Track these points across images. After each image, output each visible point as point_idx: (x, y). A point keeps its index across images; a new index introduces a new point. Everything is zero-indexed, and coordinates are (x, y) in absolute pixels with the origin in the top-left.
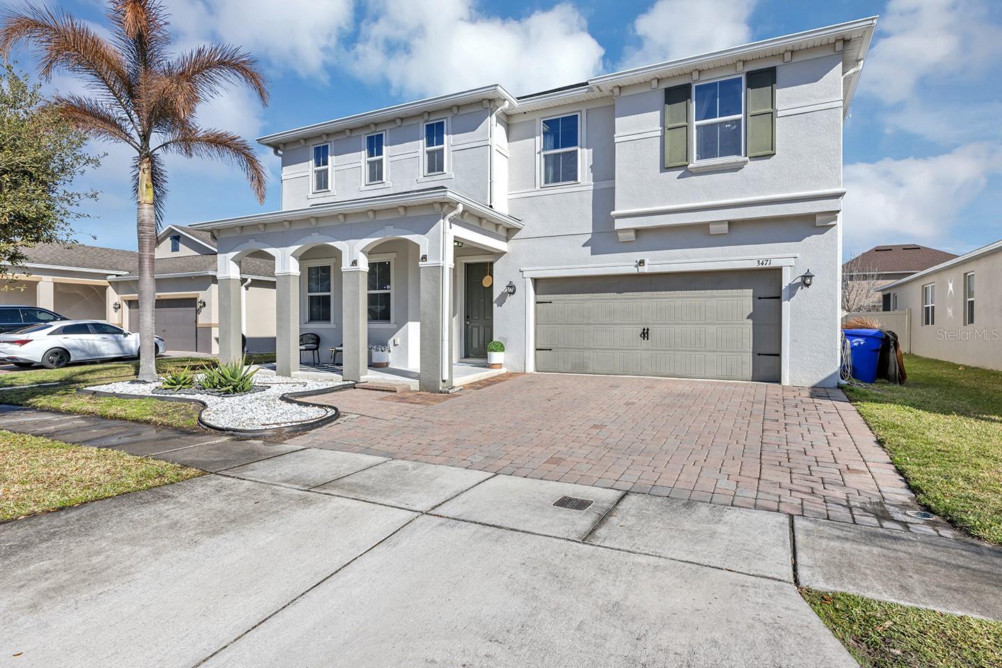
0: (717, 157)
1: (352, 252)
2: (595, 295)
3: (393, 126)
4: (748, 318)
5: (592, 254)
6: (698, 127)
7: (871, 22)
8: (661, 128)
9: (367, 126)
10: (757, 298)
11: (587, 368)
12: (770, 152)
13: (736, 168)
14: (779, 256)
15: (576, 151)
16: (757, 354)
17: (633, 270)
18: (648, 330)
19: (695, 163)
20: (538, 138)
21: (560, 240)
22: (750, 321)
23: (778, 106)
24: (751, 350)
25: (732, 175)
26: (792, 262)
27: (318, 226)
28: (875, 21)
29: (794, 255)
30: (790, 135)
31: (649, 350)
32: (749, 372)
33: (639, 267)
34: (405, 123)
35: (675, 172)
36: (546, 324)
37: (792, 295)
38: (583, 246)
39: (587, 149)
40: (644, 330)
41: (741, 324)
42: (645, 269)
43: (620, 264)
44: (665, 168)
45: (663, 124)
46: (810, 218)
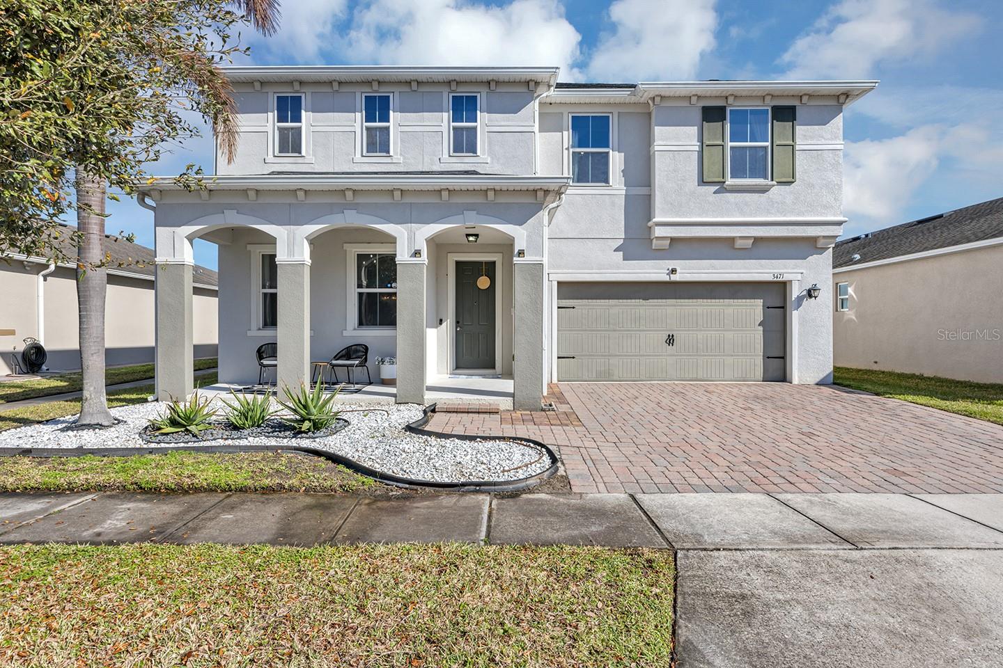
0: (746, 178)
1: (412, 239)
2: (621, 301)
3: (406, 89)
4: (759, 325)
5: (624, 260)
6: (732, 148)
7: (874, 84)
8: (699, 144)
9: (368, 83)
10: (767, 307)
11: (613, 375)
12: (791, 179)
13: (763, 190)
14: (790, 271)
15: (608, 153)
16: (767, 357)
17: (666, 278)
18: (673, 336)
19: (730, 181)
20: (565, 133)
21: (590, 243)
22: (761, 328)
23: (798, 141)
24: (762, 354)
25: (760, 196)
26: (799, 277)
27: (356, 201)
28: (877, 84)
29: (801, 271)
30: (806, 167)
31: (673, 355)
32: (759, 373)
33: (671, 275)
34: (422, 89)
35: (712, 187)
36: (569, 330)
37: (799, 305)
38: (614, 251)
39: (619, 152)
40: (669, 336)
41: (753, 330)
42: (675, 278)
43: (652, 271)
44: (702, 182)
45: (701, 140)
46: (813, 240)
